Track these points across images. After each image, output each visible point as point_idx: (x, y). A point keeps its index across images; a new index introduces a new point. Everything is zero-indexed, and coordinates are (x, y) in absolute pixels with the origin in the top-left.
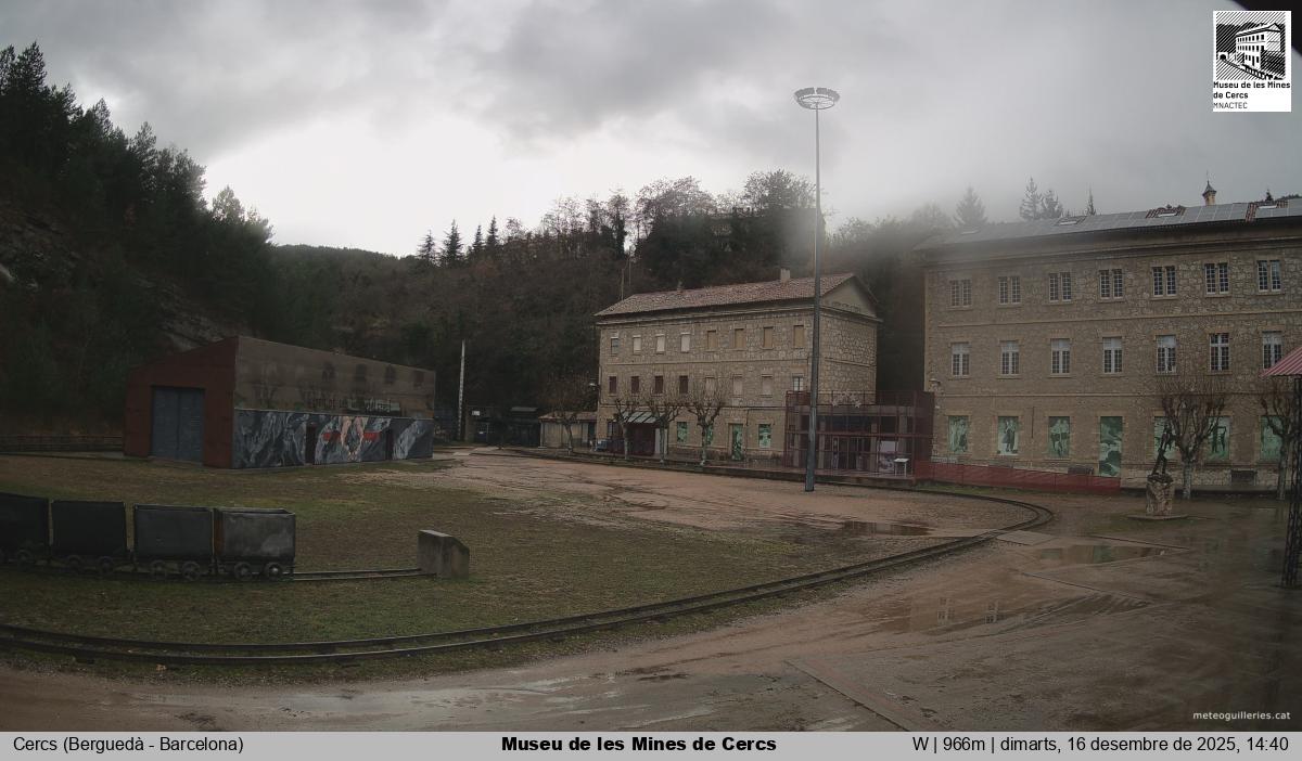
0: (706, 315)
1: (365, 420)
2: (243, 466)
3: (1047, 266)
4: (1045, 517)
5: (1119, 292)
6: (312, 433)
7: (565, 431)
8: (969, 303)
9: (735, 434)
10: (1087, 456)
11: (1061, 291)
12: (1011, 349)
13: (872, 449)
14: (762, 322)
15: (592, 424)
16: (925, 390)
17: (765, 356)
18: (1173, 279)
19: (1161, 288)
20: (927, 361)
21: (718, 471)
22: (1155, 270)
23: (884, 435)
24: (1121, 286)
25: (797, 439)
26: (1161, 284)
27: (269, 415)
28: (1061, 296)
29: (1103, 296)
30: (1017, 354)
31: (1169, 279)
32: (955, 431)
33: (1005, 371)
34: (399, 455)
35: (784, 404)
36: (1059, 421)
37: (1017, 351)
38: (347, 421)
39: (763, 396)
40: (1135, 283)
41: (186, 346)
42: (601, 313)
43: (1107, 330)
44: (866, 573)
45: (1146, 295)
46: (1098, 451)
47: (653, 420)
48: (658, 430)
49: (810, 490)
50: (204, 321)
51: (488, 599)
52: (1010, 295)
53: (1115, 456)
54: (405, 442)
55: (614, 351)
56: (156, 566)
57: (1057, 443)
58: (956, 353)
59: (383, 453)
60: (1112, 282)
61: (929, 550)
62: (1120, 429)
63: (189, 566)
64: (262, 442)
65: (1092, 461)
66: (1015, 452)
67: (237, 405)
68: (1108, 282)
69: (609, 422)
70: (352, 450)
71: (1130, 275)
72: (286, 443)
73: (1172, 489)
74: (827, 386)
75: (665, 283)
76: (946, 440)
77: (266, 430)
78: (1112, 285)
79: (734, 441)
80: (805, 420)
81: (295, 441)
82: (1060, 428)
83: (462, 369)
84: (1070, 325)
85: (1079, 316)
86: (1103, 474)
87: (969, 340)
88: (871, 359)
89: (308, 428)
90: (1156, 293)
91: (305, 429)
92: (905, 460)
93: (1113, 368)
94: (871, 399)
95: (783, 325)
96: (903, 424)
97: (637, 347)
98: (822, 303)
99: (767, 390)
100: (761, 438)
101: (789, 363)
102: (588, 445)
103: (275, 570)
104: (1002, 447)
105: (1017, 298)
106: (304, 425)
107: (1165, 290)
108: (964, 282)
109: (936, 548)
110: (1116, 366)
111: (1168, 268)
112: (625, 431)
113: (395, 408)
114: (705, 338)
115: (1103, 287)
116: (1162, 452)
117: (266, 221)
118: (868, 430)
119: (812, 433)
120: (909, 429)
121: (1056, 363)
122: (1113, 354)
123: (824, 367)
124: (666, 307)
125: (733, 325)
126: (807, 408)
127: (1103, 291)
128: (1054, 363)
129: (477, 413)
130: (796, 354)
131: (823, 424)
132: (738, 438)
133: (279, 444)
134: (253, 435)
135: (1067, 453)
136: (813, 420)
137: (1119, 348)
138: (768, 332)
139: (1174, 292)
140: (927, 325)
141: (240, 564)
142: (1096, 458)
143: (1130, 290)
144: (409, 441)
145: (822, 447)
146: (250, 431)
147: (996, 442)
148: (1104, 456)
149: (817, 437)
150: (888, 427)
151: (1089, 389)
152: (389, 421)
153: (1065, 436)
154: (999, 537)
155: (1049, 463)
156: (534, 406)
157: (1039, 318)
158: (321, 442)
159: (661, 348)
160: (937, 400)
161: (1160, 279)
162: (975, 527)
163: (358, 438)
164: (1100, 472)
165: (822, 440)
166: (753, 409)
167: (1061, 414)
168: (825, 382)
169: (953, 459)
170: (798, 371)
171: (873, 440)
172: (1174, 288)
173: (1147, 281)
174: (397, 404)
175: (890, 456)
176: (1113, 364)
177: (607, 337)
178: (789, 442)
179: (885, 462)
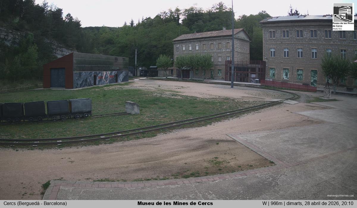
0: (203, 40)
1: (110, 72)
2: (76, 88)
3: (296, 28)
4: (296, 96)
5: (316, 36)
6: (95, 77)
7: (165, 72)
8: (275, 37)
9: (211, 72)
10: (308, 81)
11: (300, 35)
12: (286, 50)
13: (249, 76)
14: (218, 42)
15: (172, 70)
16: (263, 61)
17: (219, 51)
18: (331, 34)
19: (327, 36)
20: (264, 53)
21: (207, 82)
22: (326, 31)
23: (253, 72)
24: (316, 35)
25: (229, 73)
26: (327, 35)
27: (83, 73)
28: (300, 36)
29: (311, 37)
30: (288, 52)
31: (329, 34)
32: (271, 72)
33: (285, 56)
34: (119, 81)
35: (225, 64)
36: (300, 70)
37: (288, 51)
38: (105, 73)
39: (219, 62)
40: (320, 34)
41: (59, 57)
42: (174, 40)
43: (313, 46)
44: (248, 110)
45: (323, 38)
46: (311, 79)
47: (188, 69)
48: (190, 71)
49: (232, 87)
50: (64, 49)
51: (145, 119)
52: (286, 35)
53: (315, 81)
54: (121, 77)
55: (178, 50)
56: (53, 117)
57: (299, 77)
58: (271, 51)
59: (115, 81)
60: (314, 33)
61: (265, 104)
62: (316, 74)
63: (63, 116)
64: (81, 80)
65: (309, 82)
66: (288, 78)
67: (74, 71)
68: (313, 33)
69: (177, 70)
70: (106, 81)
71: (319, 32)
72: (88, 80)
73: (331, 91)
74: (236, 59)
75: (191, 31)
76: (269, 74)
77: (82, 77)
78: (314, 34)
79: (211, 74)
80: (231, 68)
81: (91, 80)
82: (300, 72)
83: (136, 57)
84: (303, 44)
85: (305, 42)
86: (312, 86)
87: (275, 47)
88: (248, 52)
89: (94, 76)
90: (326, 37)
91: (93, 76)
92: (258, 80)
93: (314, 57)
94: (248, 62)
95: (224, 42)
96: (257, 69)
97: (184, 49)
98: (234, 37)
99: (220, 60)
100: (219, 73)
101: (226, 53)
102: (171, 76)
103: (87, 115)
104: (285, 77)
105: (288, 36)
106: (93, 75)
107: (328, 37)
108: (273, 32)
109: (267, 104)
110: (315, 56)
111: (329, 31)
112: (181, 72)
113: (118, 68)
114: (202, 46)
115: (311, 35)
116: (328, 81)
117: (80, 21)
118: (248, 71)
119: (232, 72)
120: (259, 71)
121: (299, 54)
122: (314, 53)
123: (235, 54)
124: (192, 38)
125: (210, 42)
126: (231, 65)
127: (311, 36)
128: (298, 54)
129: (141, 69)
130: (228, 50)
131: (235, 69)
132: (212, 73)
133: (86, 81)
134: (79, 79)
135: (302, 79)
136: (233, 68)
137: (316, 51)
138: (220, 44)
139: (331, 38)
140: (263, 43)
141: (77, 114)
142: (310, 81)
143: (319, 36)
144: (122, 77)
145: (235, 76)
146: (78, 78)
147: (283, 75)
148: (312, 81)
149: (234, 73)
150: (253, 70)
151: (308, 62)
152: (116, 72)
153: (301, 75)
154: (284, 102)
155: (297, 82)
156: (156, 66)
157: (294, 42)
158: (98, 79)
159: (190, 49)
160: (266, 63)
161: (327, 34)
162: (277, 99)
163: (108, 77)
164: (311, 85)
165: (235, 73)
166: (216, 65)
167: (301, 68)
168: (236, 58)
169: (271, 80)
170: (229, 55)
171: (249, 74)
172: (331, 36)
173: (323, 34)
174: (118, 67)
175: (254, 78)
176: (314, 55)
177: (176, 46)
178: (226, 74)
179: (252, 80)
